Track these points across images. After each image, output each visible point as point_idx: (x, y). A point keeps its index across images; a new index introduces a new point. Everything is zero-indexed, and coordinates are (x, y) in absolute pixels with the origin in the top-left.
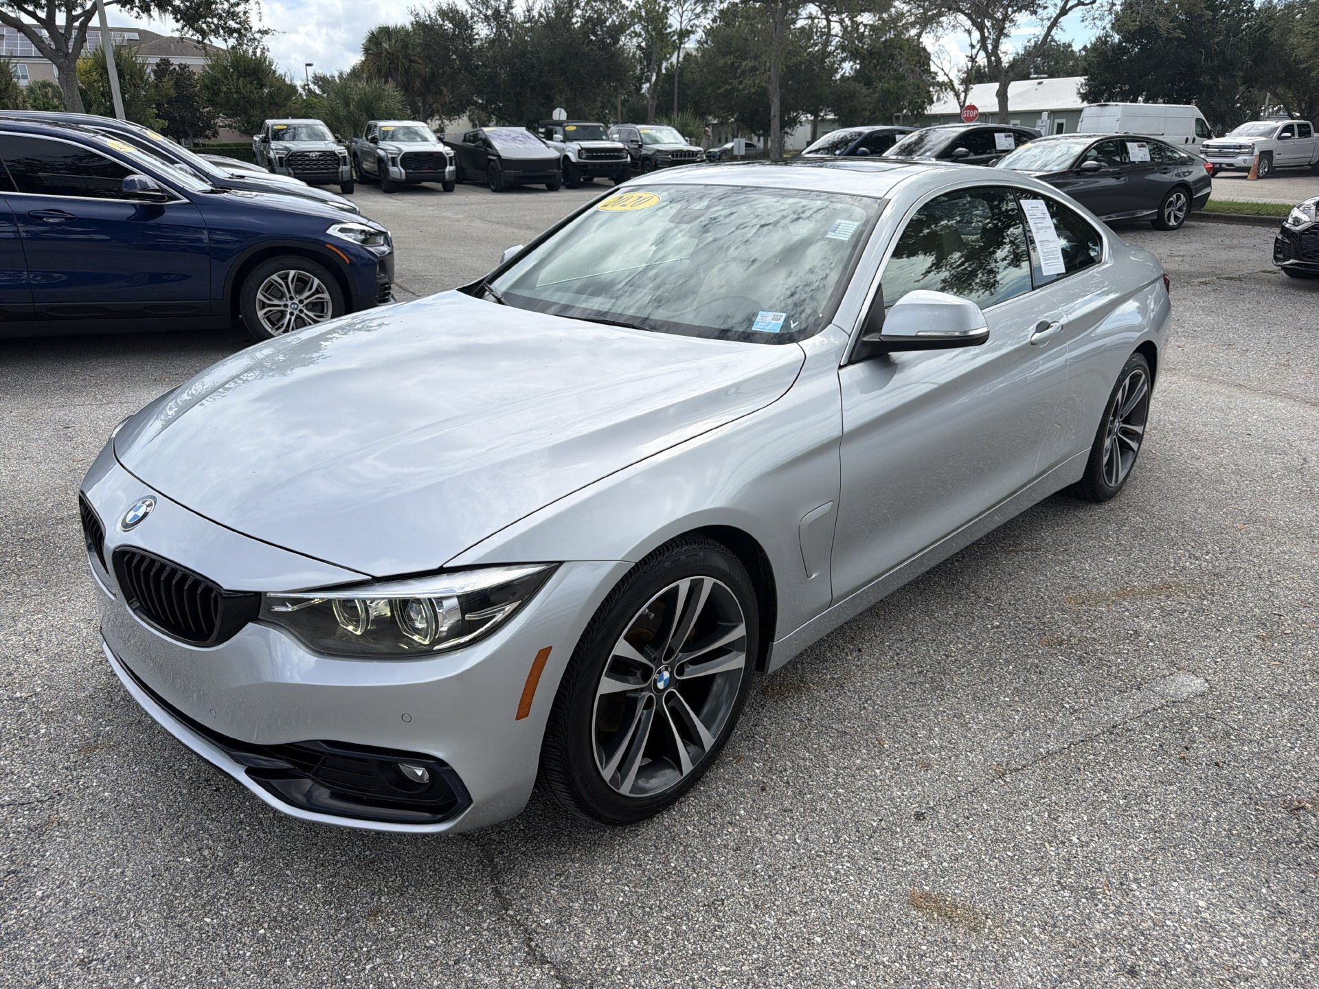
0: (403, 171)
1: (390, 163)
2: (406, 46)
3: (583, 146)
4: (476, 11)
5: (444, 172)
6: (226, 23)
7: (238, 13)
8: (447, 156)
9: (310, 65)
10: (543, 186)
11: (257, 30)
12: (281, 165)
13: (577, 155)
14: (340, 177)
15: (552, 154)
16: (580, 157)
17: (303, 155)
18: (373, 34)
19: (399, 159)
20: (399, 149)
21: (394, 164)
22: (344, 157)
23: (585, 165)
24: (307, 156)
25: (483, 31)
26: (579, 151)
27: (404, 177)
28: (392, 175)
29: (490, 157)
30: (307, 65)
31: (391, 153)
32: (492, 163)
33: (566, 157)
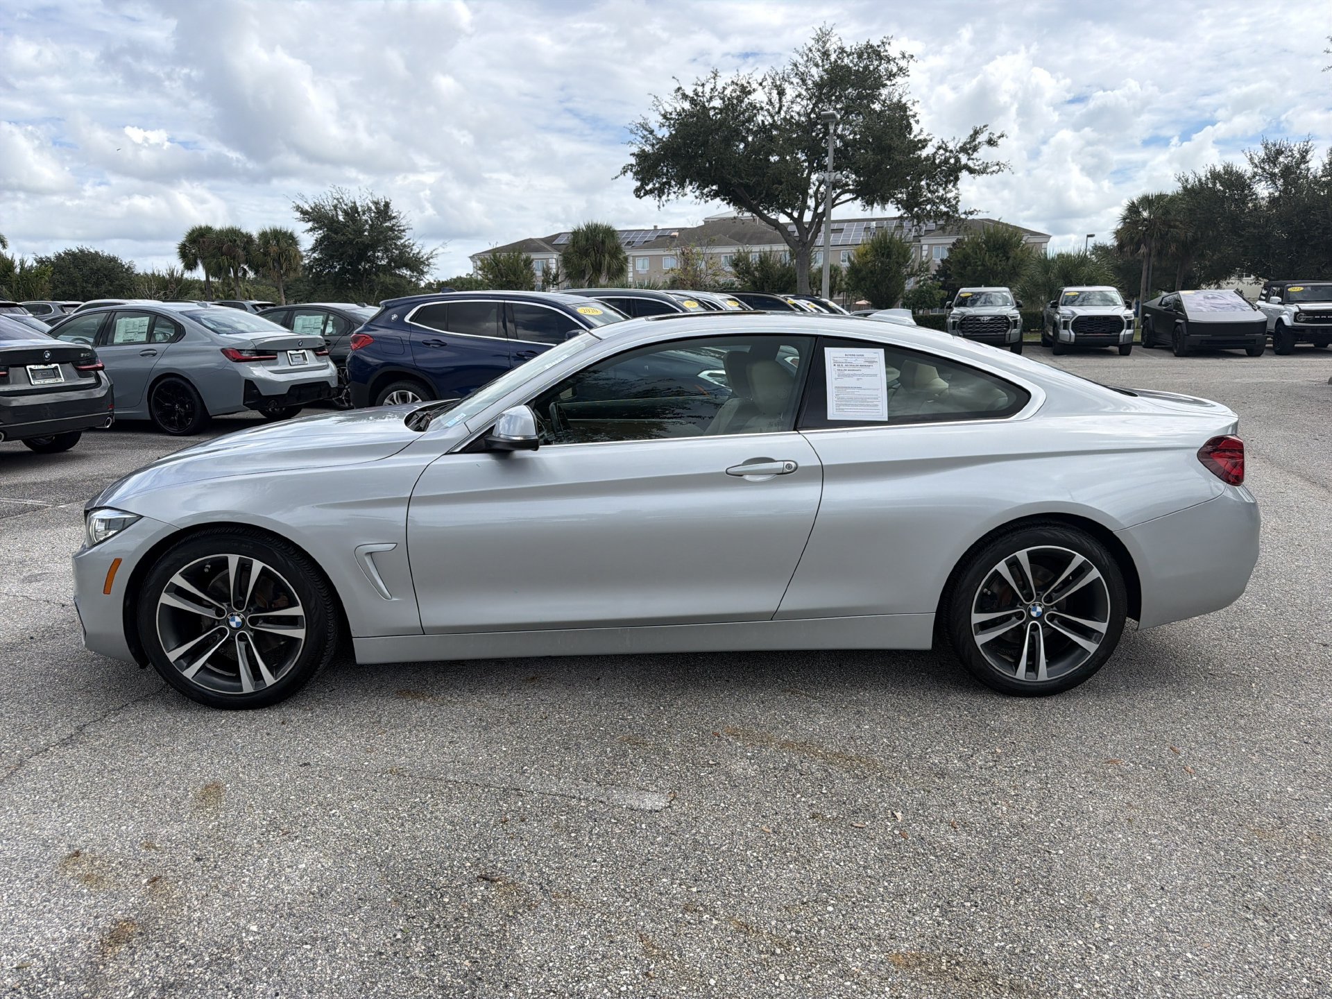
0: (1073, 334)
1: (1062, 327)
2: (1167, 212)
3: (1302, 308)
4: (1260, 171)
5: (1119, 336)
6: (938, 208)
7: (949, 199)
8: (1125, 320)
9: (1092, 236)
10: (1244, 351)
11: (963, 211)
12: (954, 328)
13: (1293, 317)
14: (1007, 339)
15: (1259, 316)
16: (1295, 320)
17: (975, 318)
18: (1133, 203)
19: (1071, 323)
20: (1073, 313)
21: (1065, 328)
22: (1016, 322)
23: (1302, 329)
24: (979, 320)
25: (1263, 190)
26: (1296, 314)
27: (1073, 340)
28: (1061, 338)
29: (1178, 321)
30: (1088, 236)
31: (1064, 317)
32: (1179, 327)
33: (1280, 321)
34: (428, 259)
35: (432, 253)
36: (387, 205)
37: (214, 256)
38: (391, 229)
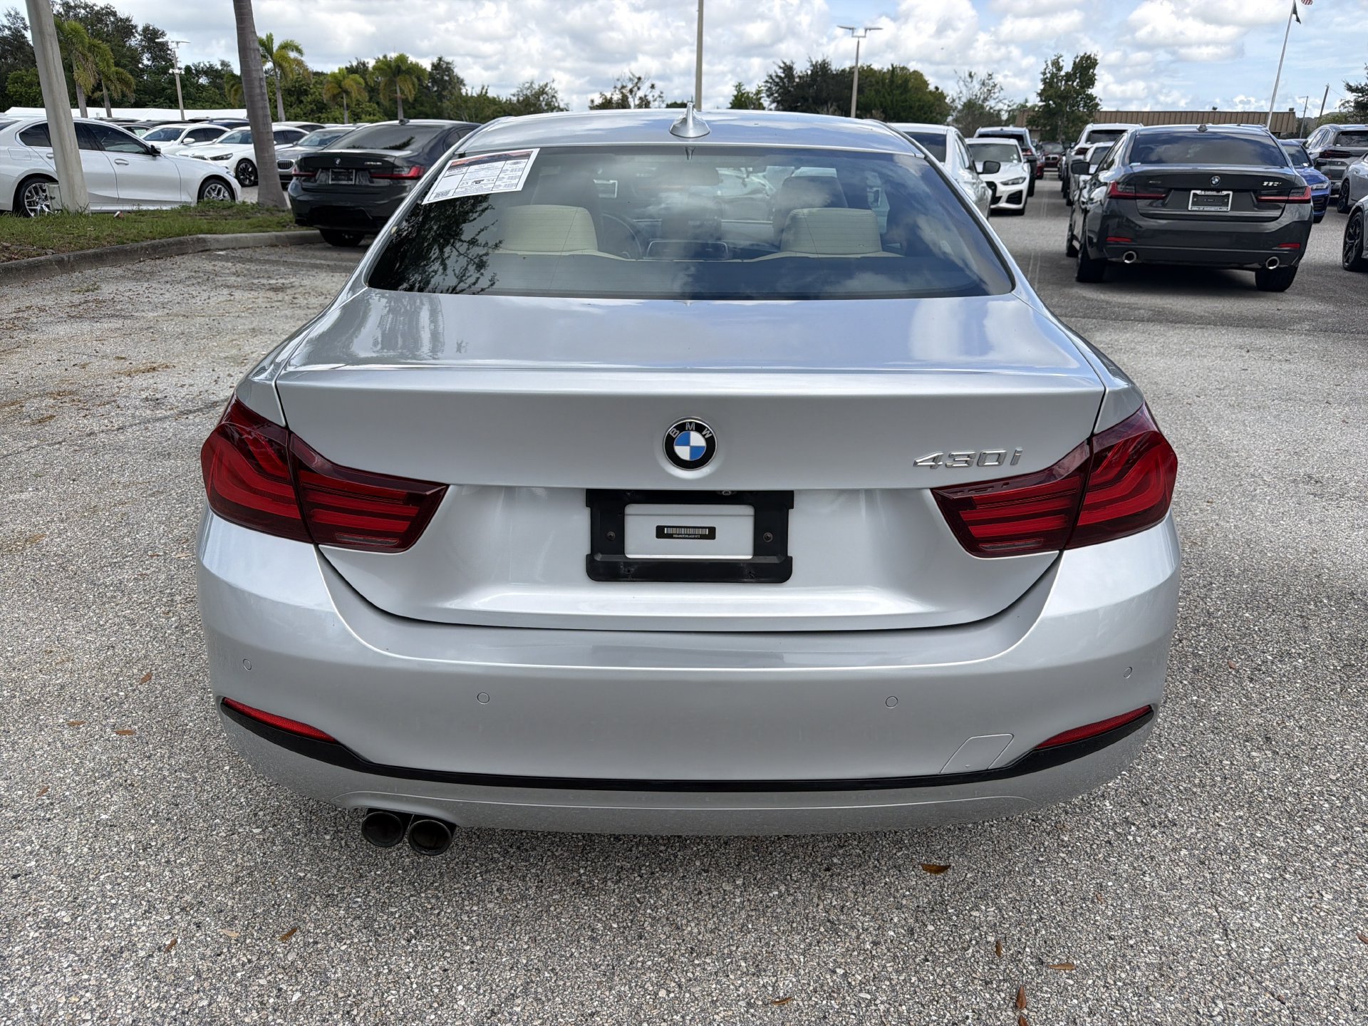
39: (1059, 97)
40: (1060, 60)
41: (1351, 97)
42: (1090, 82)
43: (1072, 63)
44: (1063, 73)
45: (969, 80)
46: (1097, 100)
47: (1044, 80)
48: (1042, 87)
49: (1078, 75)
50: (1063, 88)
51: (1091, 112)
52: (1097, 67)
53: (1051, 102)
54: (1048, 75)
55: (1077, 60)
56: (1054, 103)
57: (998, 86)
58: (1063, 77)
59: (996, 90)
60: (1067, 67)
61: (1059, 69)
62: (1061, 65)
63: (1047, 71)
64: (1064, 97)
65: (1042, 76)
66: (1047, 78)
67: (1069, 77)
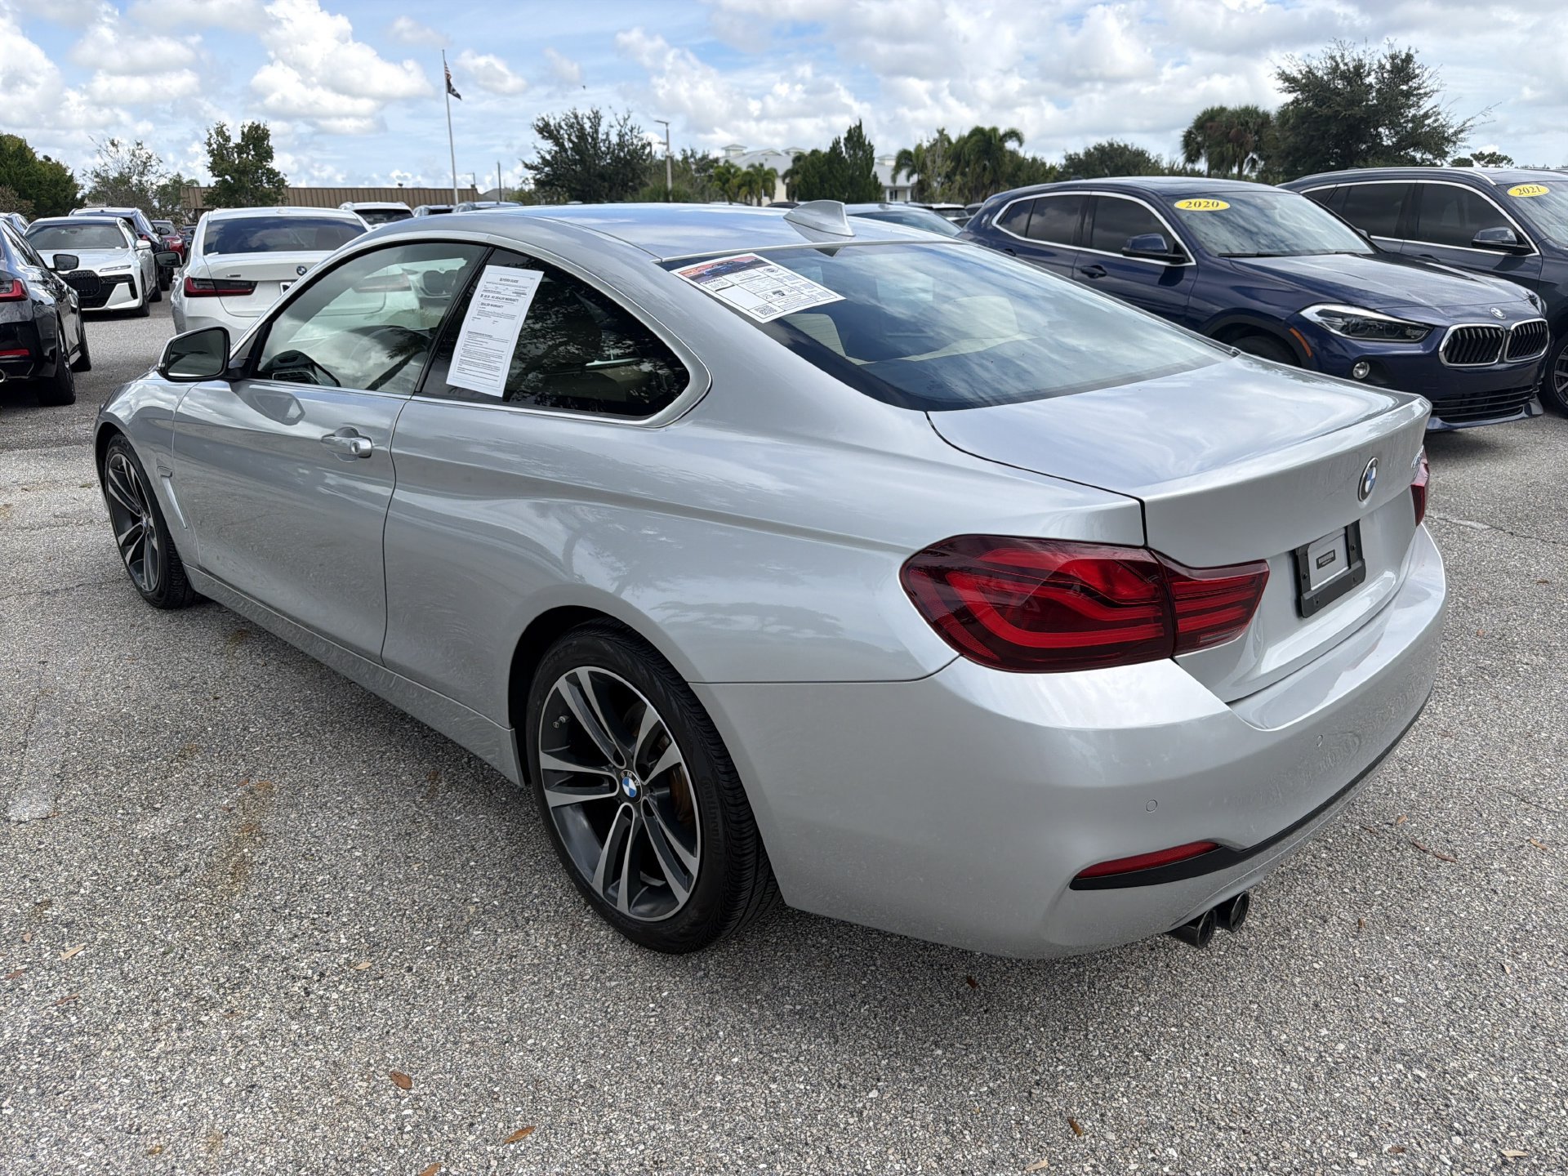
34: (1456, 134)
35: (1465, 123)
36: (1409, 59)
37: (1219, 144)
38: (1408, 94)
39: (236, 171)
40: (224, 129)
41: (530, 174)
42: (268, 154)
43: (240, 133)
44: (231, 144)
45: (113, 149)
46: (281, 176)
47: (211, 152)
48: (211, 159)
49: (251, 147)
50: (237, 162)
51: (278, 188)
52: (270, 138)
53: (227, 177)
54: (215, 146)
55: (246, 130)
56: (232, 178)
57: (154, 157)
58: (233, 148)
59: (153, 163)
60: (236, 139)
61: (228, 139)
62: (227, 134)
63: (212, 142)
64: (241, 171)
65: (207, 148)
66: (213, 149)
67: (240, 149)
